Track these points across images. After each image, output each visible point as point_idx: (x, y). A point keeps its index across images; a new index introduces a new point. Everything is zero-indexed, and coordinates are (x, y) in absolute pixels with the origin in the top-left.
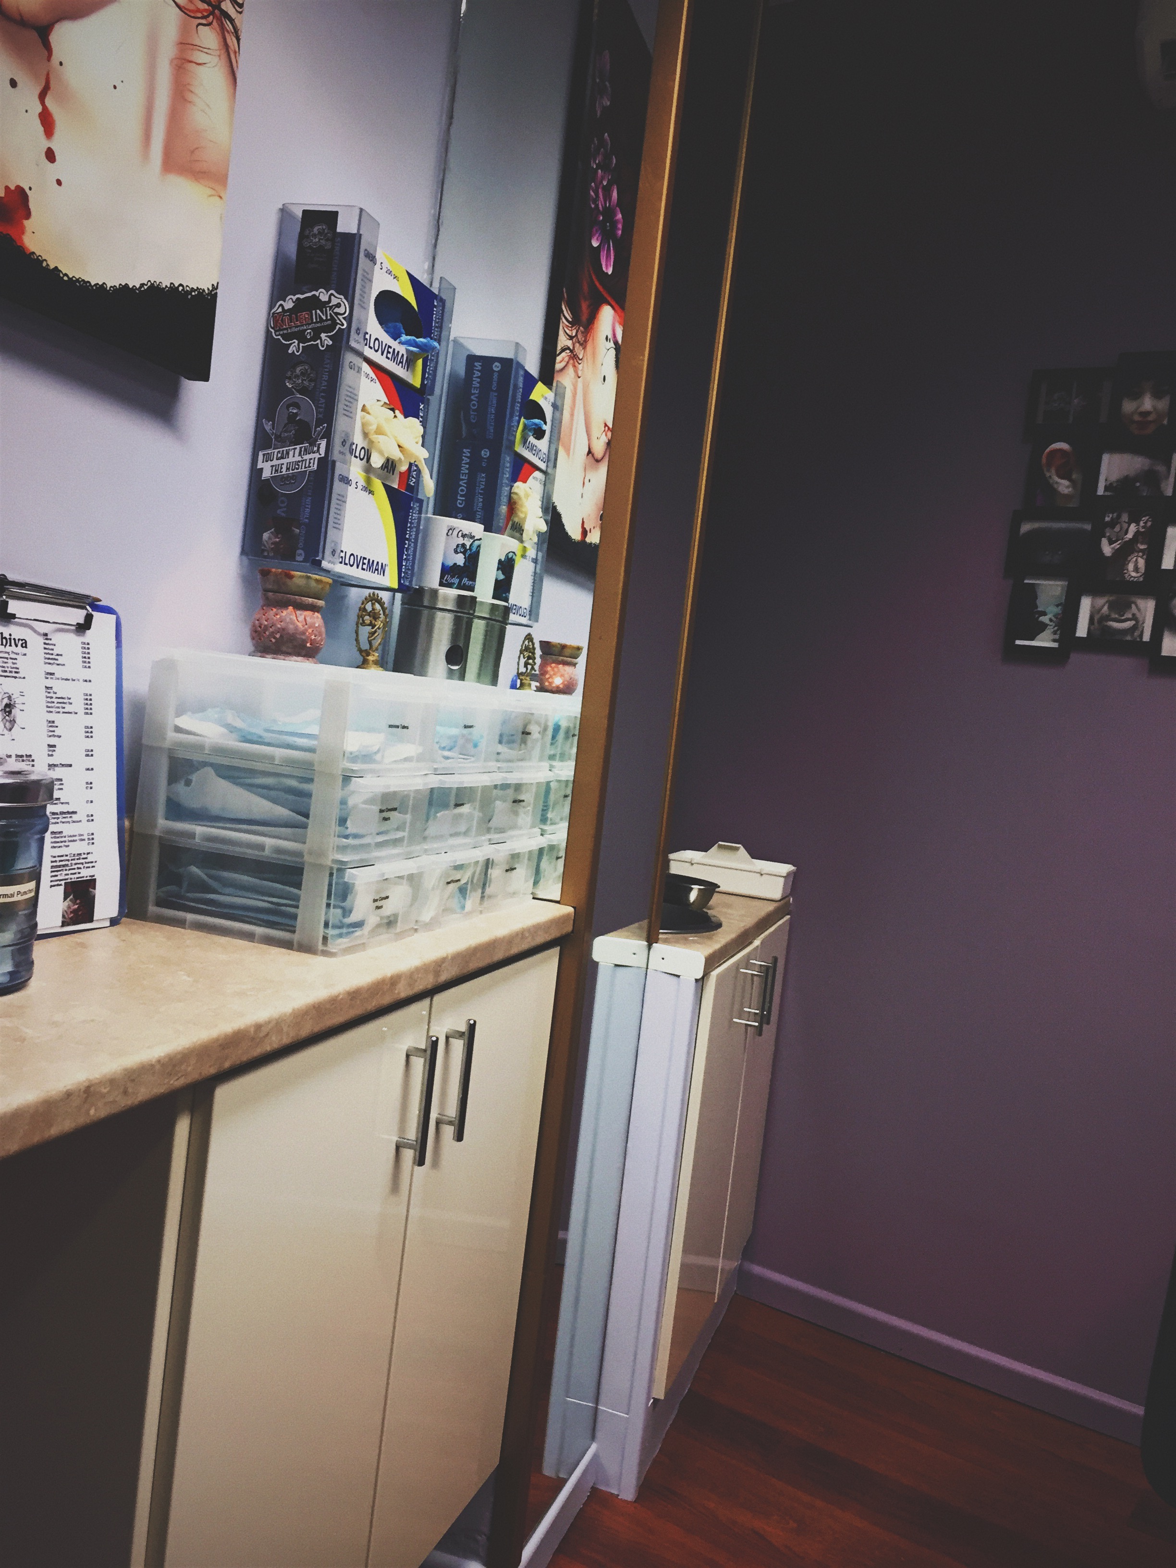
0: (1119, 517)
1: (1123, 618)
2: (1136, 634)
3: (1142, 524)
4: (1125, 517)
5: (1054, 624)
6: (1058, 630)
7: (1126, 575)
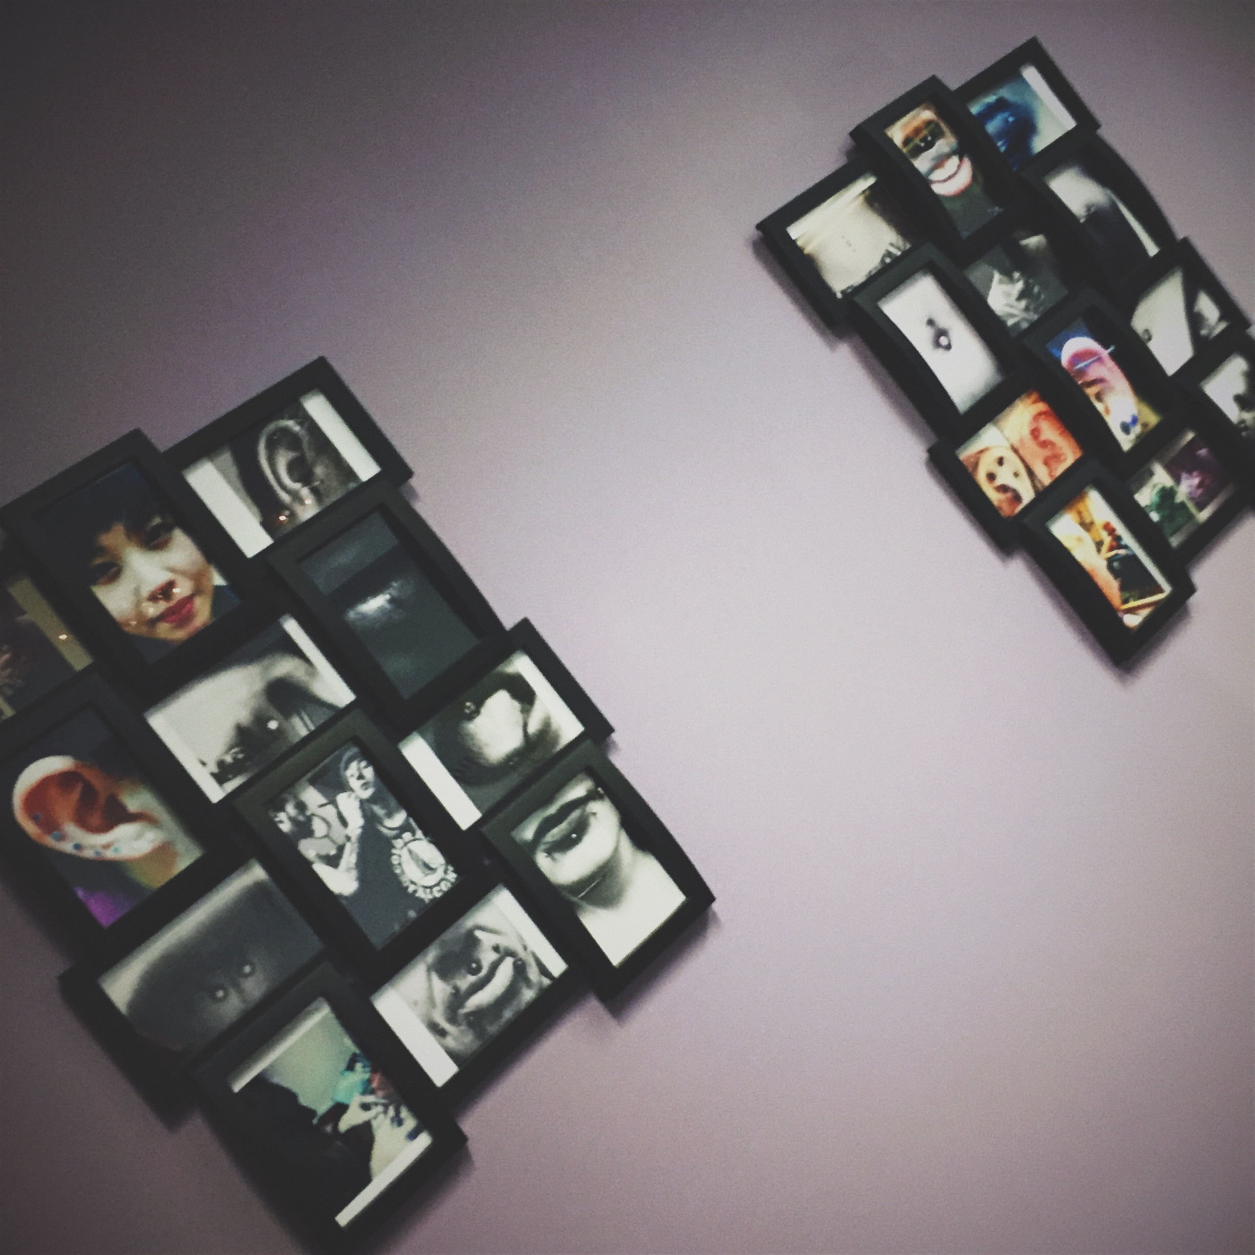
0: (301, 807)
1: (484, 972)
2: (533, 974)
3: (355, 783)
4: (312, 797)
5: (380, 1109)
6: (398, 1113)
7: (421, 894)
